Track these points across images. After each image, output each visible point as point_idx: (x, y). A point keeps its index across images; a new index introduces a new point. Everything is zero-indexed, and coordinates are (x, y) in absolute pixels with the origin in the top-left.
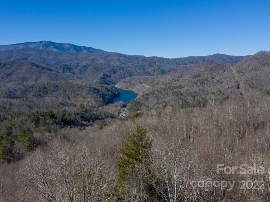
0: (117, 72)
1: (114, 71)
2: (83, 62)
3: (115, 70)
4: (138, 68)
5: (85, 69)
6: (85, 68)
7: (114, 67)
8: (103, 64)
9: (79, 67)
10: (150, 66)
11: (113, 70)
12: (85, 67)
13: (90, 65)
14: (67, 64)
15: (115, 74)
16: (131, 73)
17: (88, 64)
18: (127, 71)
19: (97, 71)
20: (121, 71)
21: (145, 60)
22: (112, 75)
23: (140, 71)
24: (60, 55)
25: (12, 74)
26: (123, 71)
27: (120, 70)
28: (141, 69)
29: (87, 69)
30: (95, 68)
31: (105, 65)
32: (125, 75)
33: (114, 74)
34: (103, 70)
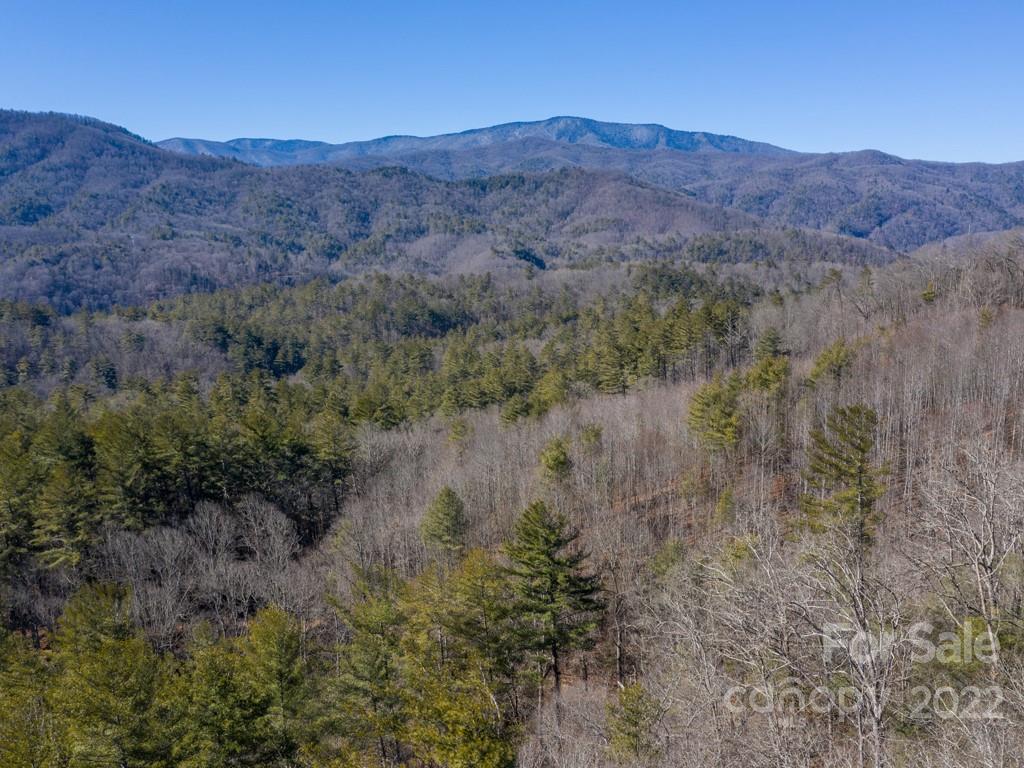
0: (893, 220)
1: (880, 215)
2: (747, 183)
3: (883, 212)
4: (977, 206)
5: (762, 207)
6: (761, 203)
7: (880, 199)
8: (830, 188)
9: (735, 199)
10: (1018, 198)
11: (876, 209)
12: (761, 198)
13: (777, 193)
14: (692, 190)
15: (885, 226)
16: (948, 222)
17: (772, 190)
18: (935, 216)
19: (811, 214)
20: (909, 215)
21: (987, 175)
22: (873, 228)
23: (985, 216)
24: (645, 160)
25: (573, 209)
26: (915, 214)
27: (904, 211)
28: (986, 209)
29: (768, 207)
30: (800, 203)
31: (840, 193)
32: (925, 229)
33: (880, 224)
34: (834, 210)
